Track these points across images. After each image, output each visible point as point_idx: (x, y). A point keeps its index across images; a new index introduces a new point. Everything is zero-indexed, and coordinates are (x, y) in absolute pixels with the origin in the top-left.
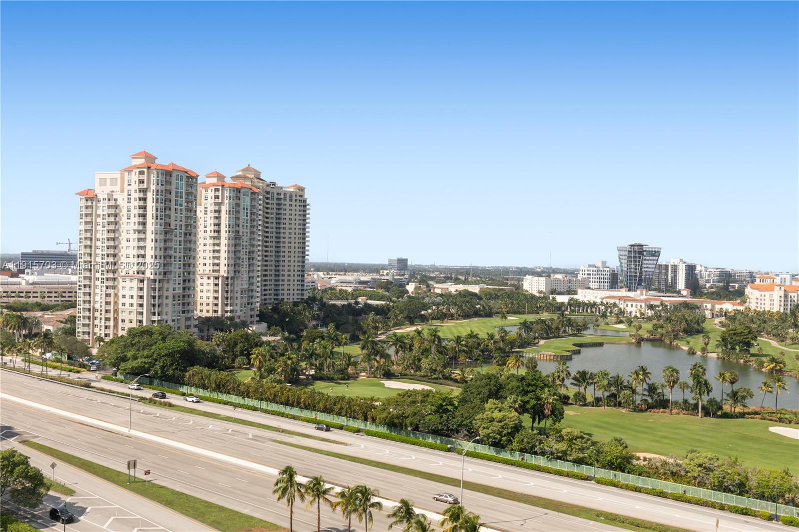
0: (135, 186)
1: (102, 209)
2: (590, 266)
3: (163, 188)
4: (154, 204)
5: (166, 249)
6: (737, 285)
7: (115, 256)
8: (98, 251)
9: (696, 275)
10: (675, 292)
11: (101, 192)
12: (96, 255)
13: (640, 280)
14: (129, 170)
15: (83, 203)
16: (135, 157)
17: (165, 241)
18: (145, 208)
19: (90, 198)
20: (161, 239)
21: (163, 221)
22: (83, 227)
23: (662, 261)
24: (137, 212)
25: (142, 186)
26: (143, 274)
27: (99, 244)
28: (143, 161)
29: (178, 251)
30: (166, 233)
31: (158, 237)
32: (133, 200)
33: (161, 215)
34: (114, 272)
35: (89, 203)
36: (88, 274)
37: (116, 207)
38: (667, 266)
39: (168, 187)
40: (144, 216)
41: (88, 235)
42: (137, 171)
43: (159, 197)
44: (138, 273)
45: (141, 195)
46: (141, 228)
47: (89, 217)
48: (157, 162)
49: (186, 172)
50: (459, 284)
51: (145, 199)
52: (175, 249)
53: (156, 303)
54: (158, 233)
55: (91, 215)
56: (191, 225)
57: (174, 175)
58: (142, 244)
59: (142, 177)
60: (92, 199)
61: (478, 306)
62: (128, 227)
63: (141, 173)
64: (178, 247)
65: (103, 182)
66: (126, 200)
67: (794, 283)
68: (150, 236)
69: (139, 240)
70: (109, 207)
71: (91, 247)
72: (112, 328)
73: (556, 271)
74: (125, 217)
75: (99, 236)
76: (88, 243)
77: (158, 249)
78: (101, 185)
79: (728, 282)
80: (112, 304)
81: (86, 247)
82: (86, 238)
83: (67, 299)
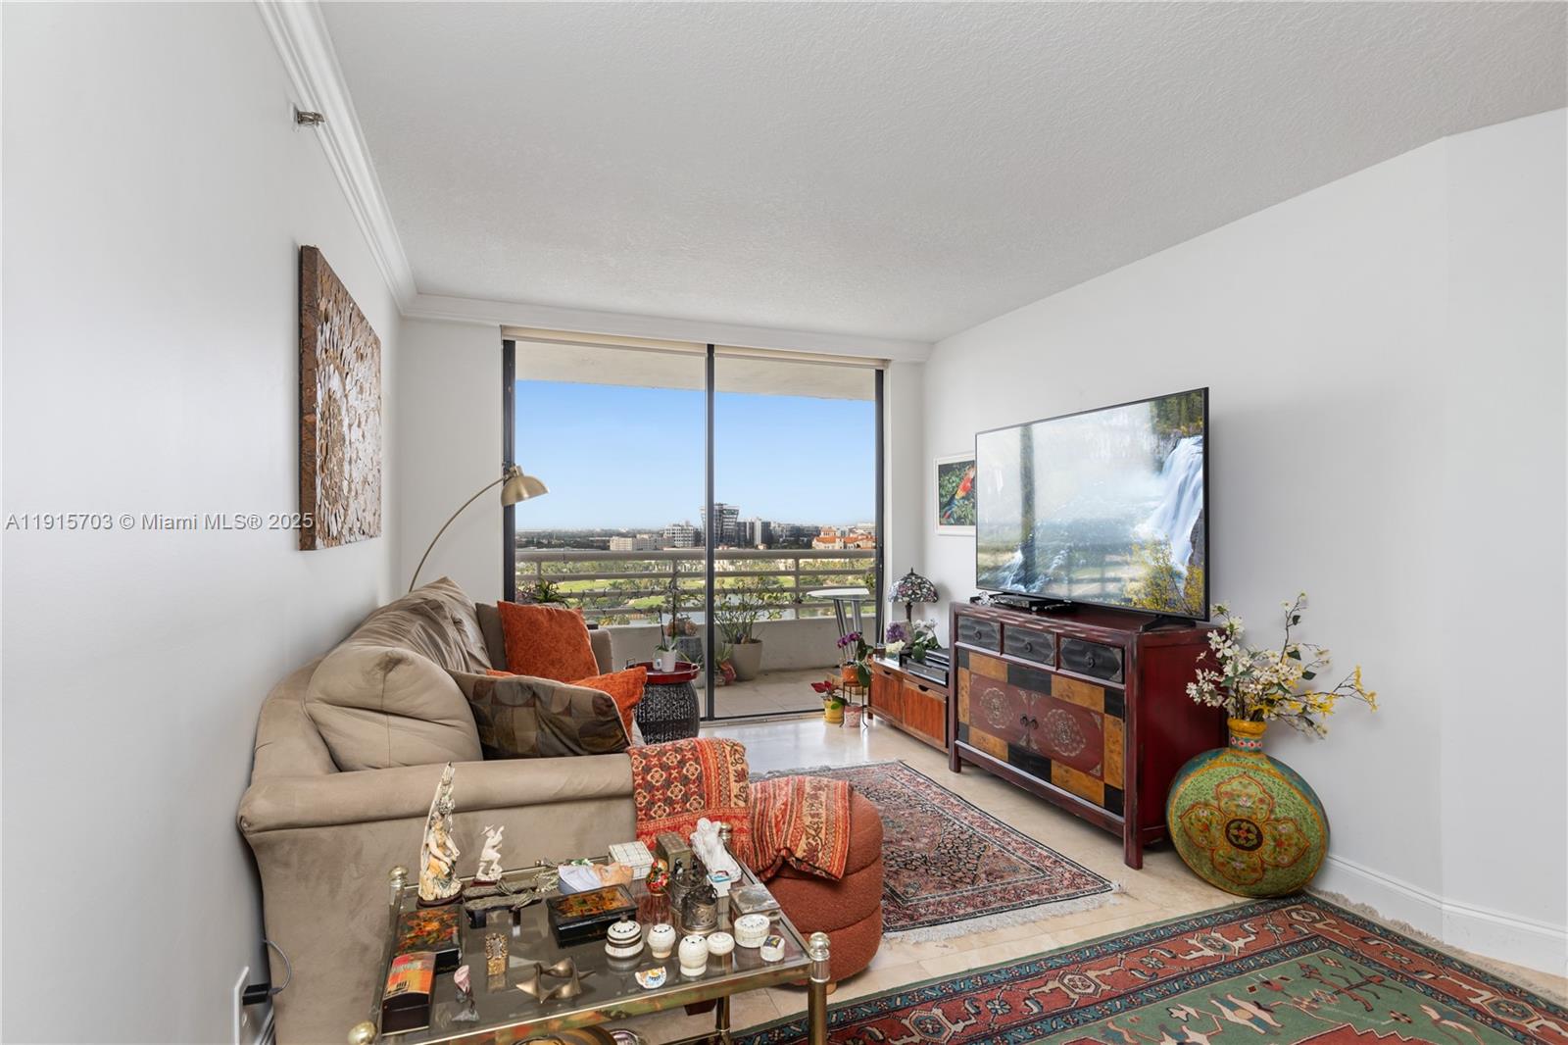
2: (674, 525)
6: (805, 539)
9: (771, 531)
10: (753, 547)
13: (722, 537)
23: (741, 519)
38: (745, 523)
50: (542, 547)
61: (565, 570)
67: (851, 535)
73: (640, 532)
79: (799, 536)
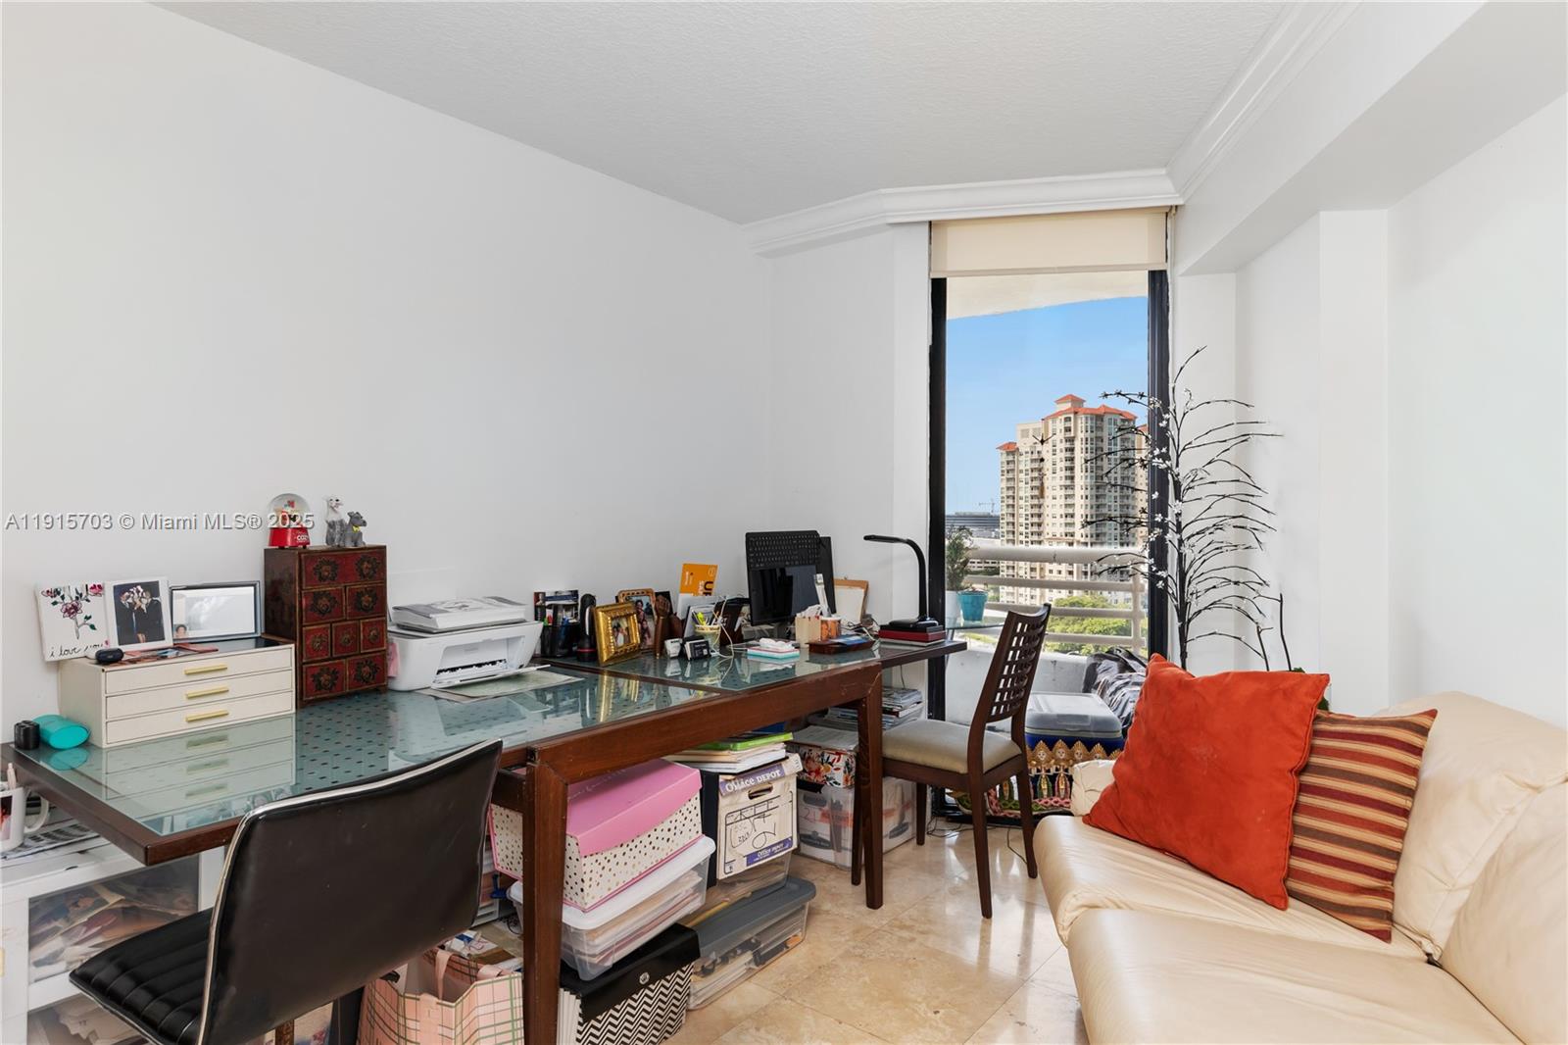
0: (1060, 436)
1: (1024, 463)
3: (1094, 435)
4: (1083, 455)
5: (1098, 507)
7: (1039, 516)
8: (1022, 511)
11: (1024, 445)
12: (1020, 515)
14: (1055, 416)
15: (1005, 458)
16: (1059, 401)
17: (1097, 497)
18: (1072, 459)
19: (1011, 450)
20: (1091, 496)
21: (1094, 474)
22: (1004, 485)
24: (1063, 464)
25: (1068, 435)
26: (1072, 536)
27: (1022, 502)
28: (1068, 405)
29: (1113, 508)
30: (1098, 488)
31: (1088, 492)
32: (1058, 451)
33: (1092, 468)
34: (1039, 534)
35: (1011, 458)
36: (1011, 537)
37: (1042, 460)
39: (1099, 434)
40: (1072, 469)
41: (1010, 493)
42: (1063, 417)
43: (1089, 446)
44: (1066, 535)
45: (1068, 445)
46: (1068, 482)
47: (1010, 471)
48: (1086, 405)
49: (1121, 415)
51: (1072, 450)
52: (1110, 506)
53: (1089, 570)
54: (1089, 488)
55: (1013, 470)
56: (1128, 478)
57: (1106, 418)
58: (1069, 501)
59: (1068, 424)
60: (1013, 453)
62: (1054, 482)
63: (1068, 419)
64: (1113, 504)
65: (1025, 434)
66: (1051, 451)
68: (1079, 492)
69: (1067, 497)
70: (1033, 461)
71: (1013, 506)
72: (1038, 597)
74: (1051, 471)
75: (1022, 494)
76: (1011, 502)
77: (1089, 507)
78: (1023, 437)
80: (1038, 570)
81: (1008, 506)
82: (1008, 497)
83: (990, 565)
